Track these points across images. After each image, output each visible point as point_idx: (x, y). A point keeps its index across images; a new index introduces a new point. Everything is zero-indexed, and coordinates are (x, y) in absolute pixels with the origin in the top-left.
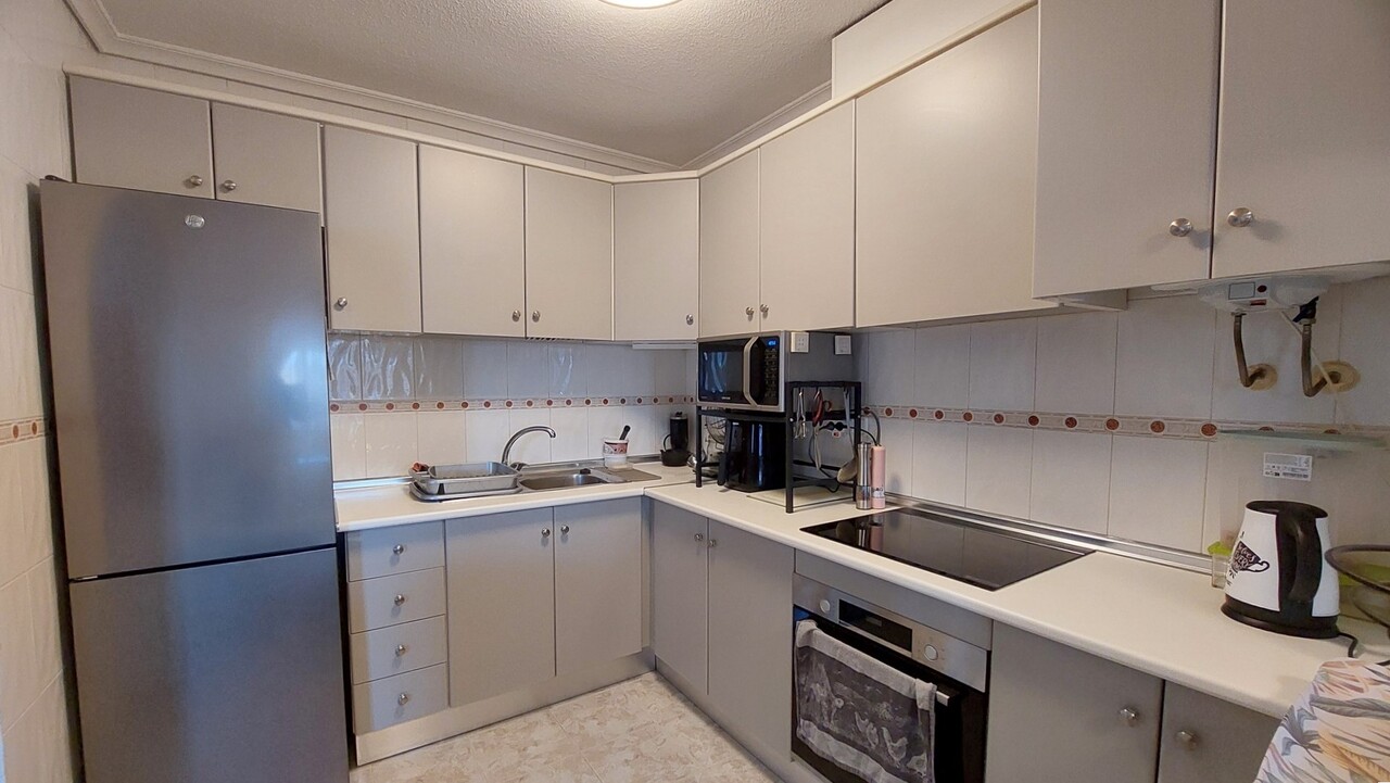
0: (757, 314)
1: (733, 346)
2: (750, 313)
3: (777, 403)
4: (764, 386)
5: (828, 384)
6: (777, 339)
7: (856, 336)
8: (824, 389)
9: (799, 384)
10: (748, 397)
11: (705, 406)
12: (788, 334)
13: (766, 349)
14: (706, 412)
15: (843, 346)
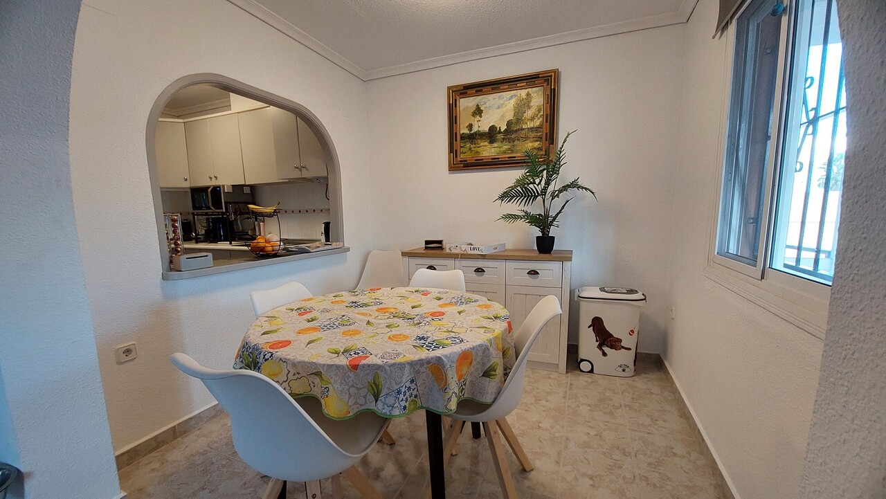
0: (214, 179)
1: (205, 189)
2: (211, 178)
3: (222, 208)
4: (217, 204)
5: (241, 203)
6: (219, 187)
7: (252, 187)
8: (240, 205)
9: (230, 203)
10: (212, 208)
11: (196, 212)
12: (224, 186)
13: (216, 191)
14: (197, 215)
15: (247, 190)
